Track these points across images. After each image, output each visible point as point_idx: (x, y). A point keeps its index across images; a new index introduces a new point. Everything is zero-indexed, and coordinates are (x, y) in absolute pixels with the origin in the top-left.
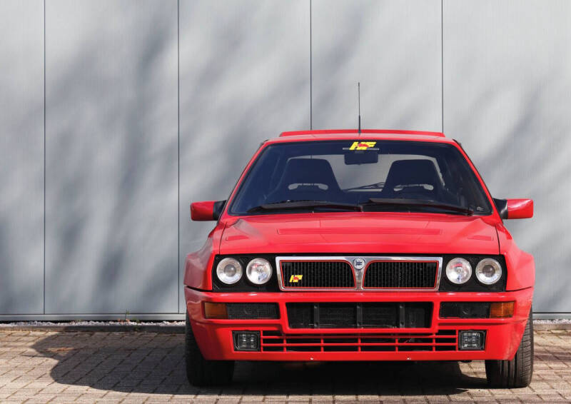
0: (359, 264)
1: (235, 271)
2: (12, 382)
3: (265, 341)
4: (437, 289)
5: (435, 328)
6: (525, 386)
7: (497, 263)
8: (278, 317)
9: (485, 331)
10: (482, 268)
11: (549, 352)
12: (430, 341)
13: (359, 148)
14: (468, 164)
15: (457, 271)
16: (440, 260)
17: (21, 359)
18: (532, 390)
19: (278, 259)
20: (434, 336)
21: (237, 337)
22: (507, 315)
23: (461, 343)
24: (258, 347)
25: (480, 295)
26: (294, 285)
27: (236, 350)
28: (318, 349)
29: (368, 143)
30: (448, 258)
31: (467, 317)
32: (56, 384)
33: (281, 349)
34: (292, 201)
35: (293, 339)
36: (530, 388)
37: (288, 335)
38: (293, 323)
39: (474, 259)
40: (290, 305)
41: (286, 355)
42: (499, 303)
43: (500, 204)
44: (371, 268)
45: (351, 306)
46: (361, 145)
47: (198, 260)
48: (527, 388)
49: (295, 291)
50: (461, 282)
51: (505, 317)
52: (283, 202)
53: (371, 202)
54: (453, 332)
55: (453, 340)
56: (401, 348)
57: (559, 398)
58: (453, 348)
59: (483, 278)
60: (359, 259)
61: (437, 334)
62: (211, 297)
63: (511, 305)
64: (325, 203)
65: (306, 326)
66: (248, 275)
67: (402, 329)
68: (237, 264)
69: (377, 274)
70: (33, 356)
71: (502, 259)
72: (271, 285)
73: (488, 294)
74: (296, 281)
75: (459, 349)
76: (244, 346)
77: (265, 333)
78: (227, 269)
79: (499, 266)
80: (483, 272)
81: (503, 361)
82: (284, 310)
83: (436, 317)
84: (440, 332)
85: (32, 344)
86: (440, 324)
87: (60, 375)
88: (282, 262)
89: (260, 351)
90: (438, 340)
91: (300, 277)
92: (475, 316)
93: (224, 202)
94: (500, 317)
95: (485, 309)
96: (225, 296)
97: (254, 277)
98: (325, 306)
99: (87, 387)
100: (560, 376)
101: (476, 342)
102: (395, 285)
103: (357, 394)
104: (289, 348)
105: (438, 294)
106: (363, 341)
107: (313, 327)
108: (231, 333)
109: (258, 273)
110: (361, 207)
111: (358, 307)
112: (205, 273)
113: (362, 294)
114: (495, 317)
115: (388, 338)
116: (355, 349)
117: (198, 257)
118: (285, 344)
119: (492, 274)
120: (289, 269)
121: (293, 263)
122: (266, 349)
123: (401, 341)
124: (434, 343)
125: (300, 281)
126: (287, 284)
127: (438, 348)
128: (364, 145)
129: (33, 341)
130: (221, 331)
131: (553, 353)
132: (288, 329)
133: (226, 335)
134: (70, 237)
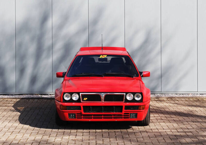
0: (103, 95)
1: (69, 97)
2: (8, 123)
3: (77, 116)
4: (124, 102)
5: (123, 113)
6: (148, 125)
7: (140, 94)
8: (81, 110)
9: (137, 113)
10: (136, 96)
11: (154, 109)
12: (122, 116)
13: (102, 57)
14: (132, 62)
15: (129, 97)
16: (125, 94)
17: (10, 112)
18: (150, 127)
19: (80, 94)
20: (123, 115)
21: (69, 115)
22: (143, 109)
23: (130, 117)
24: (75, 118)
25: (136, 104)
26: (85, 101)
27: (69, 118)
28: (91, 118)
29: (105, 56)
30: (127, 93)
31: (132, 110)
32: (20, 124)
33: (81, 118)
34: (84, 73)
35: (84, 115)
36: (149, 126)
37: (83, 114)
38: (85, 111)
39: (134, 94)
40: (84, 107)
41: (83, 120)
42: (140, 106)
43: (141, 73)
44: (106, 96)
45: (100, 107)
46: (103, 56)
47: (58, 92)
48: (148, 126)
49: (85, 102)
50: (130, 100)
51: (142, 109)
52: (81, 74)
53: (105, 74)
54: (128, 114)
55: (128, 116)
56: (114, 118)
57: (157, 130)
58: (128, 118)
59: (136, 99)
60: (103, 94)
61: (124, 114)
62: (62, 104)
63: (144, 106)
64: (93, 74)
65: (88, 112)
66: (72, 98)
67: (114, 113)
68: (69, 95)
69: (108, 98)
70: (14, 111)
71: (142, 94)
72: (79, 101)
73: (138, 103)
74: (85, 100)
75: (130, 118)
76: (71, 117)
77: (77, 114)
78: (67, 96)
79: (141, 95)
80: (137, 97)
81: (142, 121)
82: (82, 108)
83: (124, 110)
84: (125, 114)
85: (13, 105)
86: (125, 112)
87: (21, 120)
88: (81, 94)
89: (76, 118)
90: (124, 116)
91: (86, 99)
92: (134, 109)
93: (66, 72)
94: (141, 109)
95: (137, 107)
96: (66, 104)
97: (74, 98)
98: (93, 107)
99: (29, 126)
100: (157, 120)
101: (135, 116)
102: (112, 101)
103: (102, 129)
104: (83, 118)
105: (124, 103)
106: (104, 116)
107: (90, 112)
108: (68, 114)
109: (75, 97)
110: (103, 75)
111: (102, 107)
112: (61, 97)
113: (103, 103)
114: (139, 109)
115: (111, 115)
116: (102, 118)
117: (58, 90)
118: (82, 117)
119: (139, 97)
120: (84, 96)
121: (85, 95)
122: (77, 118)
123: (114, 116)
124: (123, 117)
125: (86, 100)
126: (83, 100)
127: (124, 118)
128: (104, 56)
129: (13, 103)
130: (65, 113)
131: (155, 110)
132: (83, 113)
133: (66, 115)
134: (22, 71)
